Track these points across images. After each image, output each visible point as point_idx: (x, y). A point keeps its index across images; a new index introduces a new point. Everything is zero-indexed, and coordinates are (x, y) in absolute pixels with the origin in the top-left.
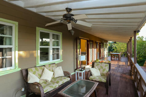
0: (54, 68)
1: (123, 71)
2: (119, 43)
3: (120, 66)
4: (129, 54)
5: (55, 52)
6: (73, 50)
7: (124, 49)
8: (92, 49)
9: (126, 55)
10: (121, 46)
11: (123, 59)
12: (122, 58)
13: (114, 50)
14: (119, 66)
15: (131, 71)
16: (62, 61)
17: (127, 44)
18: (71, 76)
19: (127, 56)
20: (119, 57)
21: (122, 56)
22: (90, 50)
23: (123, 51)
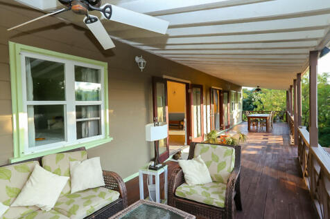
0: (74, 162)
1: (279, 162)
2: (268, 91)
3: (269, 146)
4: (293, 118)
5: (89, 115)
6: (144, 109)
7: (279, 104)
8: (199, 107)
9: (285, 119)
10: (273, 99)
11: (278, 128)
12: (274, 125)
13: (256, 107)
14: (268, 148)
15: (299, 163)
16: (109, 139)
17: (287, 92)
18: (122, 187)
19: (287, 121)
20: (266, 123)
21: (274, 122)
22: (194, 108)
23: (277, 110)
